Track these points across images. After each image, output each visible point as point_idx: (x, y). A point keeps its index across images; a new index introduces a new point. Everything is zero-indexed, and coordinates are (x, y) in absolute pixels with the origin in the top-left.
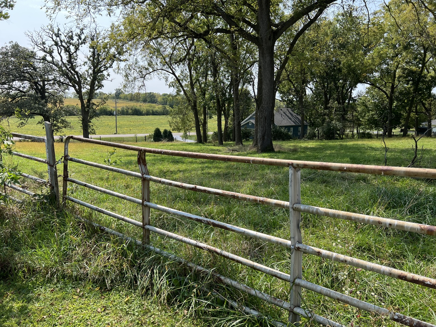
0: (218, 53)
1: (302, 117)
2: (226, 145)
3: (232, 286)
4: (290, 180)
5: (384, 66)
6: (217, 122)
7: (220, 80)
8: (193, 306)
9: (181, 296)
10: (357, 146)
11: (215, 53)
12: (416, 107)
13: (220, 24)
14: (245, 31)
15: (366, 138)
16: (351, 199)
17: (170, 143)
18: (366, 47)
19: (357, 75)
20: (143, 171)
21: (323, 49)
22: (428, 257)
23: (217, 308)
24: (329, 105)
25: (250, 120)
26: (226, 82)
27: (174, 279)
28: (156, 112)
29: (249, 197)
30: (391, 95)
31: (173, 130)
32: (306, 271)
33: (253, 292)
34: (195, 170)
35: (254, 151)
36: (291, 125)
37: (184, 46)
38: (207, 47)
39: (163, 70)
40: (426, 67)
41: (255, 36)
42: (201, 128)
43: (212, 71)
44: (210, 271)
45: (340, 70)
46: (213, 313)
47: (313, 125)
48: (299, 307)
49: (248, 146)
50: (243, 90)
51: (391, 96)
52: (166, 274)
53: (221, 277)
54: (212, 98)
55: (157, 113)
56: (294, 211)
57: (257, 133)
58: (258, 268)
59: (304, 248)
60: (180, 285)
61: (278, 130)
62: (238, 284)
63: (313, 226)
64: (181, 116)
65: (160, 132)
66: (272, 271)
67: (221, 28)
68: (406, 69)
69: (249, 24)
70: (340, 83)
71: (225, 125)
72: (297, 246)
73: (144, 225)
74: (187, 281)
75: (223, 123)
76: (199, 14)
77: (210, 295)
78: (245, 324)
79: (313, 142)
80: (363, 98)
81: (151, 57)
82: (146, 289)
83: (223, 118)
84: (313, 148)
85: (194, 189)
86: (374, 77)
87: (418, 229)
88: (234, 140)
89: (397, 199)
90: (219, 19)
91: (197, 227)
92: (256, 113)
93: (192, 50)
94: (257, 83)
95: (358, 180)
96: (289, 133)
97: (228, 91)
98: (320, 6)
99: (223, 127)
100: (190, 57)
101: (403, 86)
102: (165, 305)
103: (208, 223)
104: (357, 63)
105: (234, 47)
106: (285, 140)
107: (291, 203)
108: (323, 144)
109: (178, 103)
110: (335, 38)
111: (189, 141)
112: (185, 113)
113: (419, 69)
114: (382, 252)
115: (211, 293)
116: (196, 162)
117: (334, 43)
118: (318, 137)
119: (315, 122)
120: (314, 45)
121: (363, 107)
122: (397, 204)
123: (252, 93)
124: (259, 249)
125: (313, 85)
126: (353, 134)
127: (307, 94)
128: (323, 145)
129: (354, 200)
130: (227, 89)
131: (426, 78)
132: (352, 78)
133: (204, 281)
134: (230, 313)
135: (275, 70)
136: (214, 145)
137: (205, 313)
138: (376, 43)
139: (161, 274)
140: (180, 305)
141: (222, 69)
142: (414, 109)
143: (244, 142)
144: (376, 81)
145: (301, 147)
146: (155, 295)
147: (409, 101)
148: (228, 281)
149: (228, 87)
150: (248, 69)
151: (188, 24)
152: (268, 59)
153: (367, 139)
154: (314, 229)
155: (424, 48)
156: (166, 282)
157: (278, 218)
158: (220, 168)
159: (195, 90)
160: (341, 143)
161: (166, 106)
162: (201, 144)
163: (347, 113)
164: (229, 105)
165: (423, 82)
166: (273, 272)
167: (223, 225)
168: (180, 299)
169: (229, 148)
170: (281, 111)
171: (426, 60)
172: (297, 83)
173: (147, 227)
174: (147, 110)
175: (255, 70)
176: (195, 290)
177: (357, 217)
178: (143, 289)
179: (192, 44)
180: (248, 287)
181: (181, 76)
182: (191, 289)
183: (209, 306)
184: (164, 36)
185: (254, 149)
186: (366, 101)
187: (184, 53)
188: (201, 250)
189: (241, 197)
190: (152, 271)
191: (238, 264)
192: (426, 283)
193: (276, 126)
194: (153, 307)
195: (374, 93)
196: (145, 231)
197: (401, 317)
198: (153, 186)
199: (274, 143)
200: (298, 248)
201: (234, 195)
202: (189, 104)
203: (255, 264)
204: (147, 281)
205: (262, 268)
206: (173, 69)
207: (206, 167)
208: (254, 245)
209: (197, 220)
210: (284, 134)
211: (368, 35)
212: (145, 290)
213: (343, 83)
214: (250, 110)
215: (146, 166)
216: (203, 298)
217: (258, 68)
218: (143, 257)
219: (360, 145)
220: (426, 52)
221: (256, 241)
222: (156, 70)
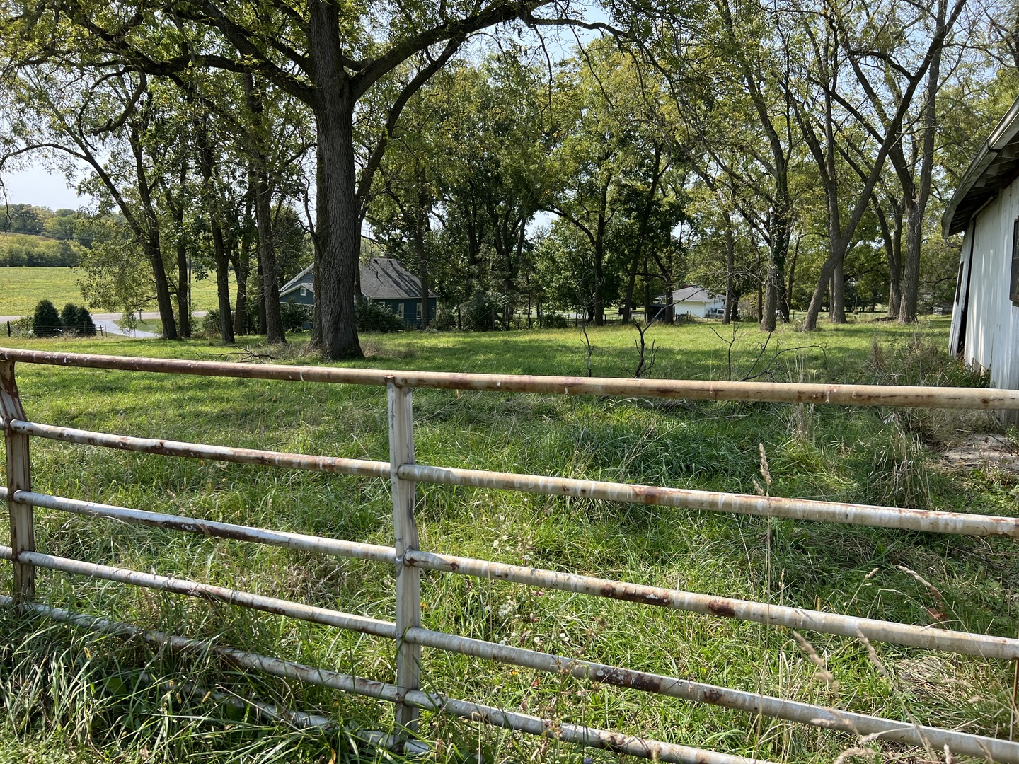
0: (214, 116)
1: (422, 281)
2: (243, 344)
3: (264, 670)
4: (390, 414)
5: (584, 178)
6: (216, 287)
7: (220, 183)
8: (165, 735)
9: (131, 717)
10: (537, 344)
11: (205, 118)
12: (645, 265)
13: (215, 44)
14: (281, 70)
15: (556, 327)
16: (524, 453)
17: (85, 341)
18: (547, 134)
19: (533, 192)
20: (8, 410)
21: (462, 129)
22: (663, 555)
23: (227, 727)
24: (479, 255)
25: (303, 284)
26: (238, 189)
27: (110, 678)
28: (41, 256)
29: (298, 460)
30: (598, 238)
31: (91, 306)
32: (432, 613)
33: (314, 675)
34: (158, 405)
35: (314, 356)
36: (399, 297)
37: (120, 90)
38: (184, 99)
39: (57, 146)
40: (660, 183)
41: (306, 86)
42: (172, 302)
43: (198, 159)
44: (207, 644)
45: (498, 180)
46: (218, 742)
47: (448, 298)
48: (417, 689)
49: (298, 346)
50: (282, 212)
51: (600, 241)
52: (88, 670)
53: (234, 655)
54: (200, 226)
55: (42, 259)
56: (401, 481)
57: (319, 314)
58: (323, 618)
59: (423, 559)
60: (128, 689)
61: (370, 309)
62: (277, 663)
63: (449, 517)
64: (116, 270)
65: (54, 312)
66: (356, 621)
67: (219, 55)
68: (625, 186)
69: (291, 54)
70: (501, 208)
71: (239, 294)
72: (408, 556)
73: (16, 552)
74: (146, 678)
75: (233, 288)
76: (158, 14)
77: (208, 701)
78: (298, 751)
79: (449, 337)
80: (546, 243)
81: (22, 111)
82: (30, 714)
83: (232, 276)
84: (449, 349)
85: (159, 450)
86: (567, 198)
87: (630, 495)
88: (264, 332)
89: (609, 448)
90: (213, 33)
91: (169, 546)
92: (316, 268)
93: (142, 103)
94: (315, 197)
95: (539, 413)
96: (397, 316)
97: (244, 210)
98: (450, 34)
99: (233, 298)
100: (138, 118)
101: (621, 220)
102: (87, 746)
103: (198, 531)
104: (532, 167)
105: (254, 106)
106: (386, 332)
107: (394, 464)
108: (469, 340)
109: (104, 237)
110: (487, 108)
111: (139, 334)
112: (128, 262)
113: (649, 187)
114: (582, 557)
115: (210, 696)
116: (162, 389)
117: (484, 119)
118: (460, 325)
119: (450, 293)
120: (442, 119)
121: (547, 262)
122: (610, 458)
123: (303, 217)
124: (329, 579)
125: (444, 208)
126: (529, 319)
127: (432, 228)
128: (469, 344)
129: (529, 455)
130: (239, 205)
131: (660, 206)
132: (524, 198)
133: (192, 670)
134: (259, 734)
135: (358, 168)
136: (211, 345)
137: (197, 745)
138: (568, 128)
139: (72, 670)
140: (129, 739)
141: (225, 156)
142: (641, 268)
143: (289, 335)
144: (569, 207)
145: (422, 348)
146: (59, 726)
147: (632, 251)
148: (254, 660)
149: (242, 201)
150: (291, 161)
151: (127, 35)
152: (338, 141)
153: (556, 330)
154: (450, 521)
155: (656, 144)
156: (88, 689)
157: (372, 507)
158: (228, 400)
159: (154, 204)
160: (506, 338)
161: (69, 242)
162: (175, 343)
163: (516, 274)
164: (246, 248)
165: (656, 213)
166: (358, 623)
167: (236, 530)
168: (129, 724)
169: (251, 350)
170: (376, 265)
171: (660, 170)
172: (409, 202)
173: (26, 556)
174: (10, 251)
175: (309, 164)
176: (168, 696)
177: (523, 481)
178: (21, 715)
179: (142, 87)
180: (302, 666)
181: (113, 167)
182: (156, 694)
183: (206, 726)
184: (57, 59)
185: (315, 354)
186: (552, 250)
187: (119, 107)
188: (182, 596)
189: (279, 461)
190: (47, 666)
191: (278, 617)
192: (648, 597)
193: (366, 300)
194: (52, 757)
195: (568, 233)
196: (20, 567)
197: (609, 671)
198: (40, 453)
199: (362, 338)
200: (412, 561)
201: (263, 458)
202: (138, 240)
203: (318, 610)
204: (32, 693)
205: (333, 617)
206: (89, 148)
207: (190, 399)
208: (316, 571)
209: (170, 525)
210: (383, 317)
211: (551, 109)
212: (27, 717)
213: (506, 206)
214: (301, 260)
215: (18, 397)
216: (189, 710)
217: (316, 160)
218: (17, 634)
219: (542, 341)
220: (660, 155)
221: (320, 563)
222: (37, 146)
